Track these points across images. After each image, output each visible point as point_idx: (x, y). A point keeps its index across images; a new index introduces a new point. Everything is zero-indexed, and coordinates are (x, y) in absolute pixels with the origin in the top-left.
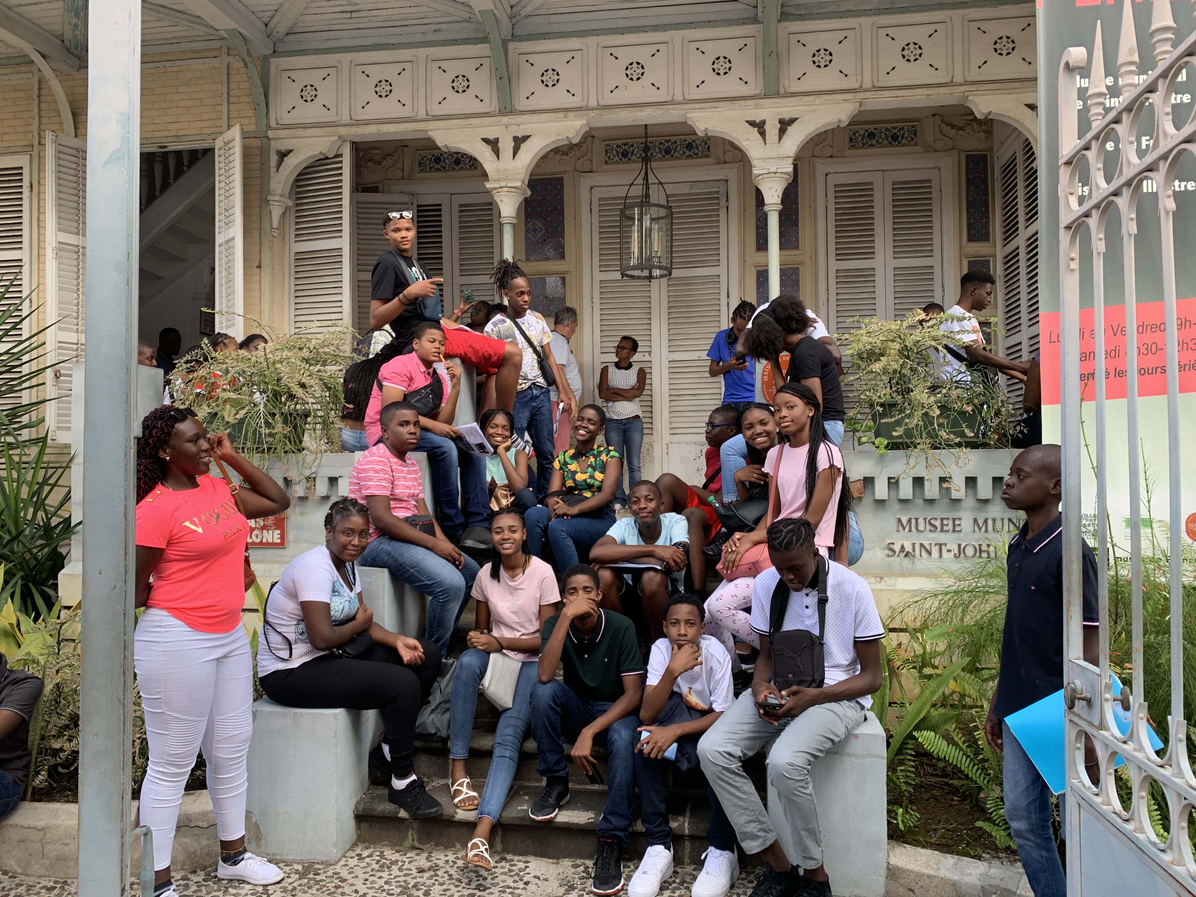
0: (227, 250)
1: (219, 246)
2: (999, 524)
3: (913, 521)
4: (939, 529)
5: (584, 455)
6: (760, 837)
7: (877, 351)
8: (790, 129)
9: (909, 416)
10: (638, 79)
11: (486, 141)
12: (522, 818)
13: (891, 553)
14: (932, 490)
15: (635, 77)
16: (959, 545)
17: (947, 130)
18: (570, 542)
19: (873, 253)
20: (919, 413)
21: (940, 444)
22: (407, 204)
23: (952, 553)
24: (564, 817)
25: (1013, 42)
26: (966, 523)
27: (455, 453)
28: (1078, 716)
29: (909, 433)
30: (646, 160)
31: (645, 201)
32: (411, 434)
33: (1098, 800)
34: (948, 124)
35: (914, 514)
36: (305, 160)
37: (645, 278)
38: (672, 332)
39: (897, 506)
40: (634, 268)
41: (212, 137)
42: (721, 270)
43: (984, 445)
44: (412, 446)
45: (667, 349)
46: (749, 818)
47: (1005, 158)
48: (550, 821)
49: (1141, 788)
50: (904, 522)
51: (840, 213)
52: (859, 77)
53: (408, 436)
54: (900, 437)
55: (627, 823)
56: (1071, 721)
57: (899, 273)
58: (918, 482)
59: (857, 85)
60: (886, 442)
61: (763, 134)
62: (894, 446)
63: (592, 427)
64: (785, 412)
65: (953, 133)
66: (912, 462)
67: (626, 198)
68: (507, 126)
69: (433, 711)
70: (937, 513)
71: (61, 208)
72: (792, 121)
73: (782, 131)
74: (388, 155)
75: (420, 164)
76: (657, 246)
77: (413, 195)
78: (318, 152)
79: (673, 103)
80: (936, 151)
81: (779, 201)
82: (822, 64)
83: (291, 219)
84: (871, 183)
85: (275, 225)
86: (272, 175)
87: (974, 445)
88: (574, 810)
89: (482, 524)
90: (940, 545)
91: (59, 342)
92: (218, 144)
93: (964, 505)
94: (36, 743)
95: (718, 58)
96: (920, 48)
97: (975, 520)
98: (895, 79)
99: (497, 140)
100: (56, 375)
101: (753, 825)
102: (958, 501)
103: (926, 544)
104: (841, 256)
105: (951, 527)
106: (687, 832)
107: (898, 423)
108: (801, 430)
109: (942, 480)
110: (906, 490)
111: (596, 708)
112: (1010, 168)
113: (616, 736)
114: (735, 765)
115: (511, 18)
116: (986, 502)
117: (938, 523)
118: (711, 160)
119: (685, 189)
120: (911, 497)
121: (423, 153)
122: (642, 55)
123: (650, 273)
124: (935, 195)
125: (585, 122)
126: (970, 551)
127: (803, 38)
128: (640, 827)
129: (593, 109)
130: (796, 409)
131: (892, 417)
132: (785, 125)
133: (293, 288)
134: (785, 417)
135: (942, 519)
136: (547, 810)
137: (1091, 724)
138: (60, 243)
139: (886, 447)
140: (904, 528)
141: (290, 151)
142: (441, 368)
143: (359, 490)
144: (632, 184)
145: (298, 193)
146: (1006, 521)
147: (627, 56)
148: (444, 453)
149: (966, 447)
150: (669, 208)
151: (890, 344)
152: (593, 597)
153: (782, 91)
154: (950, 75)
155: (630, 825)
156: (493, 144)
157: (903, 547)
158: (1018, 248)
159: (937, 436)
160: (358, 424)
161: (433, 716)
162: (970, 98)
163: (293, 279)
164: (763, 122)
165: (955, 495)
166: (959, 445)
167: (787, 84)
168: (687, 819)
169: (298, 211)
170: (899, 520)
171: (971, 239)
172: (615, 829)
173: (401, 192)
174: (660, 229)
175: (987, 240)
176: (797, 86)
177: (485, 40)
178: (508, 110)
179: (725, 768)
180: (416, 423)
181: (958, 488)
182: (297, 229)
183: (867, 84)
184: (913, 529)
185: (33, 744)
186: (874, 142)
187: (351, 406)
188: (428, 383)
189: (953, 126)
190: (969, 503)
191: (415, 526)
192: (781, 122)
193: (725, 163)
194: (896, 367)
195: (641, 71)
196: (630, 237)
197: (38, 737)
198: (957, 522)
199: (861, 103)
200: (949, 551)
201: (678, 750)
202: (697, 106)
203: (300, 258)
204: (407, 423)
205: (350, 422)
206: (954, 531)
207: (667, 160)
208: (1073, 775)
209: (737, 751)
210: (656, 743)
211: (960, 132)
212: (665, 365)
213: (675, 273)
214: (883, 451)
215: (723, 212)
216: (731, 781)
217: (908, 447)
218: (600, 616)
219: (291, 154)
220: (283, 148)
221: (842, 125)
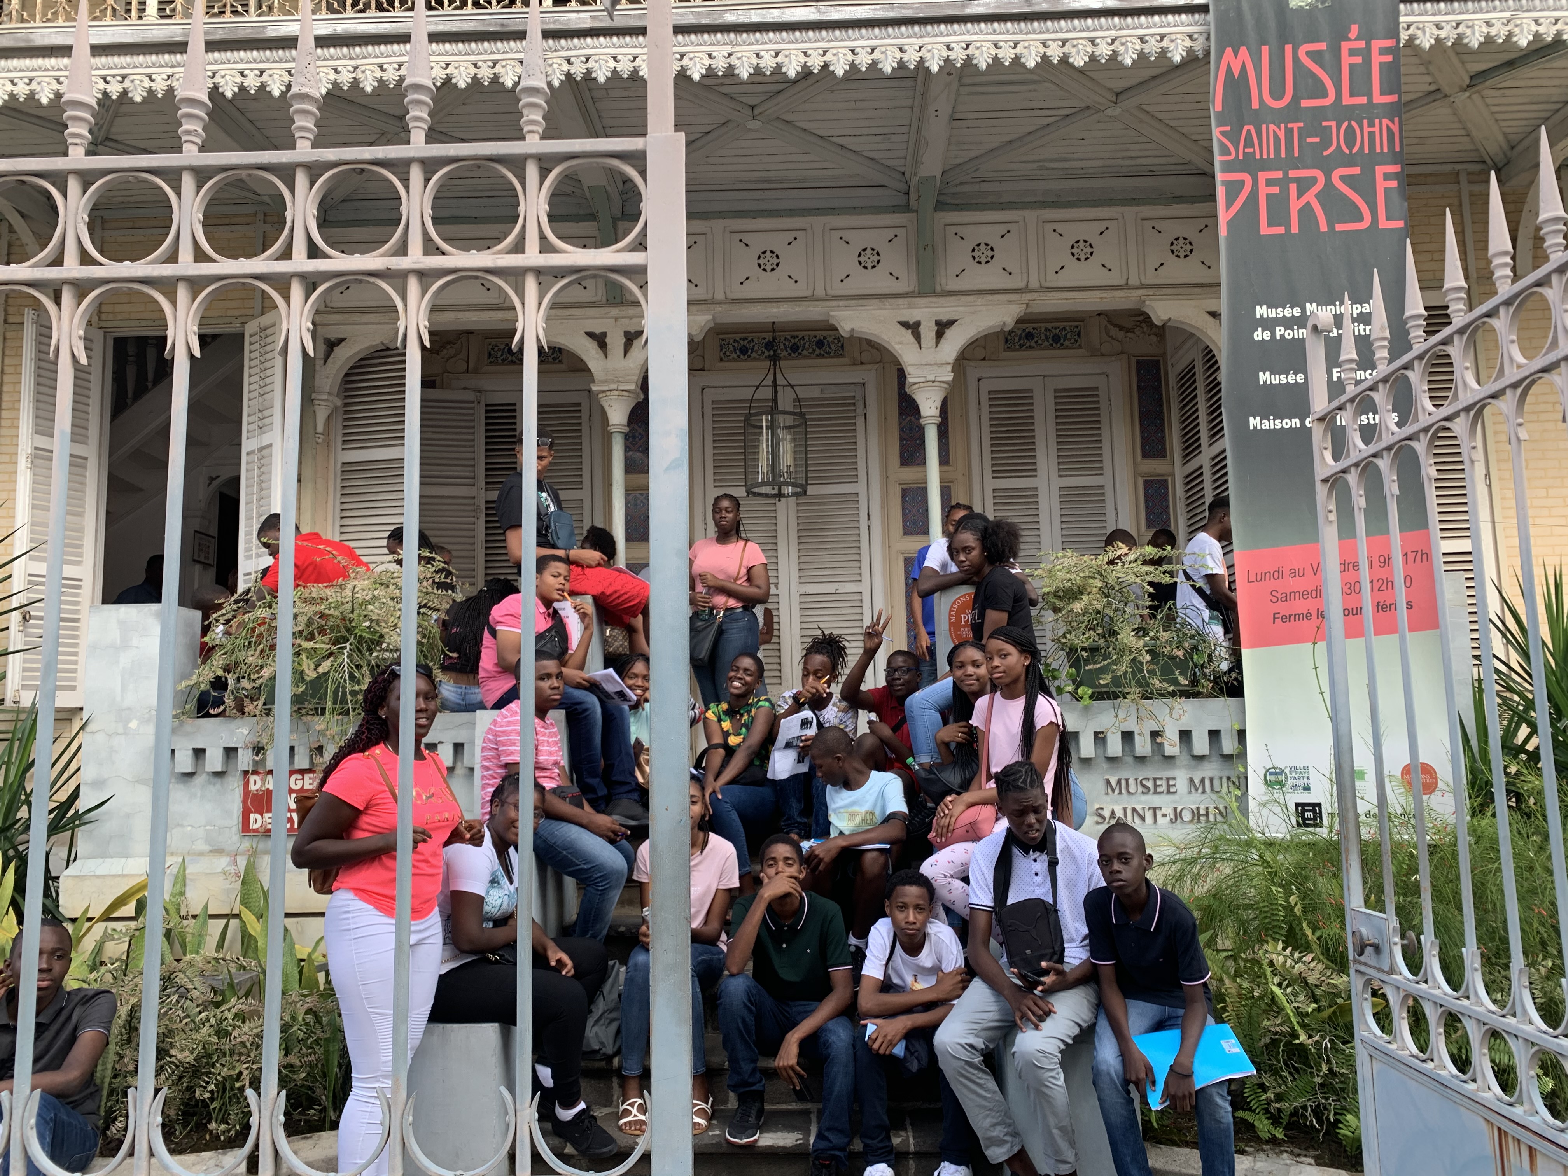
0: (259, 460)
1: (248, 454)
2: (1216, 783)
3: (1123, 783)
4: (1152, 790)
5: (738, 712)
6: (1006, 1142)
7: (1075, 588)
8: (949, 333)
9: (1115, 662)
10: (773, 270)
11: (591, 335)
12: (718, 1144)
13: (1100, 820)
14: (1142, 746)
15: (769, 268)
16: (1175, 809)
17: (1114, 331)
18: (735, 816)
19: (1035, 470)
20: (1127, 658)
21: (1152, 693)
22: (473, 402)
23: (1168, 818)
24: (767, 1140)
25: (1191, 243)
26: (1181, 784)
27: (599, 710)
28: (1366, 964)
29: (1116, 681)
30: (775, 359)
31: (773, 408)
32: (554, 688)
33: (1393, 1046)
34: (1116, 326)
35: (1124, 774)
36: (358, 353)
37: (774, 496)
38: (803, 559)
39: (1105, 765)
40: (764, 484)
41: (240, 320)
42: (860, 488)
43: (1196, 695)
44: (556, 703)
45: (798, 580)
46: (994, 1121)
47: (1180, 367)
48: (751, 1146)
49: (1438, 1024)
50: (1114, 784)
51: (996, 424)
52: (1025, 276)
53: (550, 692)
54: (1106, 685)
55: (846, 1140)
56: (1357, 971)
57: (1065, 494)
58: (1128, 737)
59: (1022, 285)
60: (1090, 692)
61: (918, 337)
62: (1099, 696)
63: (748, 679)
64: (997, 662)
65: (1121, 335)
66: (1122, 714)
67: (752, 401)
68: (616, 319)
69: (596, 1022)
70: (1149, 772)
71: (41, 405)
72: (951, 323)
73: (940, 335)
74: (449, 343)
75: (490, 355)
76: (787, 459)
77: (480, 391)
78: (378, 342)
79: (813, 298)
80: (1103, 355)
81: (937, 413)
82: (983, 260)
83: (337, 423)
84: (1031, 390)
85: (320, 429)
86: (318, 368)
87: (1186, 695)
88: (776, 1132)
89: (630, 796)
90: (1155, 809)
91: (30, 575)
92: (250, 328)
93: (1178, 762)
94: (107, 1080)
95: (865, 250)
96: (1091, 246)
97: (1191, 780)
98: (1063, 280)
99: (604, 335)
100: (24, 618)
101: (999, 1128)
102: (1172, 757)
103: (1139, 808)
104: (997, 474)
105: (1164, 788)
106: (912, 1148)
107: (1103, 670)
108: (1016, 681)
109: (1155, 734)
110: (1115, 746)
111: (794, 1009)
112: (1188, 377)
113: (833, 1038)
114: (978, 1060)
115: (622, 194)
116: (1201, 758)
117: (1150, 784)
118: (846, 360)
119: (816, 393)
120: (1120, 754)
121: (493, 342)
122: (777, 242)
123: (780, 490)
124: (1103, 405)
125: (711, 317)
126: (1187, 816)
127: (961, 231)
128: (857, 1145)
129: (720, 303)
130: (1009, 657)
131: (1095, 663)
132: (942, 327)
133: (338, 507)
134: (997, 667)
135: (1155, 779)
136: (750, 1131)
137: (1380, 970)
138: (36, 448)
139: (1091, 698)
140: (1113, 791)
141: (341, 340)
142: (567, 609)
143: (498, 757)
144: (757, 387)
145: (347, 390)
146: (1225, 780)
147: (759, 242)
148: (586, 710)
149: (1180, 697)
150: (802, 415)
151: (1091, 581)
152: (796, 874)
153: (938, 289)
154: (1125, 278)
155: (849, 1143)
156: (600, 340)
157: (1113, 813)
158: (1201, 467)
159: (1148, 685)
160: (471, 677)
161: (596, 1029)
162: (1147, 303)
163: (338, 495)
164: (918, 324)
165: (1169, 751)
166: (1173, 694)
167: (943, 281)
168: (911, 1134)
169: (346, 412)
170: (1108, 782)
171: (1146, 455)
172: (833, 1149)
173: (465, 388)
174: (794, 440)
175: (1164, 456)
176: (954, 285)
177: (592, 217)
178: (618, 300)
179: (967, 1063)
180: (559, 675)
181: (1172, 745)
182: (345, 434)
183: (1034, 284)
184: (1124, 791)
185: (103, 1082)
186: (1033, 344)
187: (455, 655)
188: (549, 625)
189: (1121, 328)
190: (1184, 759)
191: (564, 798)
192: (938, 323)
193: (862, 363)
194: (1099, 607)
195: (775, 261)
196: (758, 447)
197: (109, 1073)
198: (1171, 783)
199: (1027, 305)
200: (1164, 816)
201: (907, 1048)
202: (841, 303)
203: (348, 469)
204: (549, 676)
205: (454, 675)
206: (1169, 792)
207: (793, 358)
208: (1363, 1027)
209: (980, 1043)
210: (885, 1036)
211: (1130, 335)
212: (796, 599)
213: (811, 490)
214: (1086, 701)
215: (860, 421)
216: (974, 1078)
217: (1116, 697)
218: (802, 897)
219: (344, 343)
220: (333, 336)
221: (1007, 329)
